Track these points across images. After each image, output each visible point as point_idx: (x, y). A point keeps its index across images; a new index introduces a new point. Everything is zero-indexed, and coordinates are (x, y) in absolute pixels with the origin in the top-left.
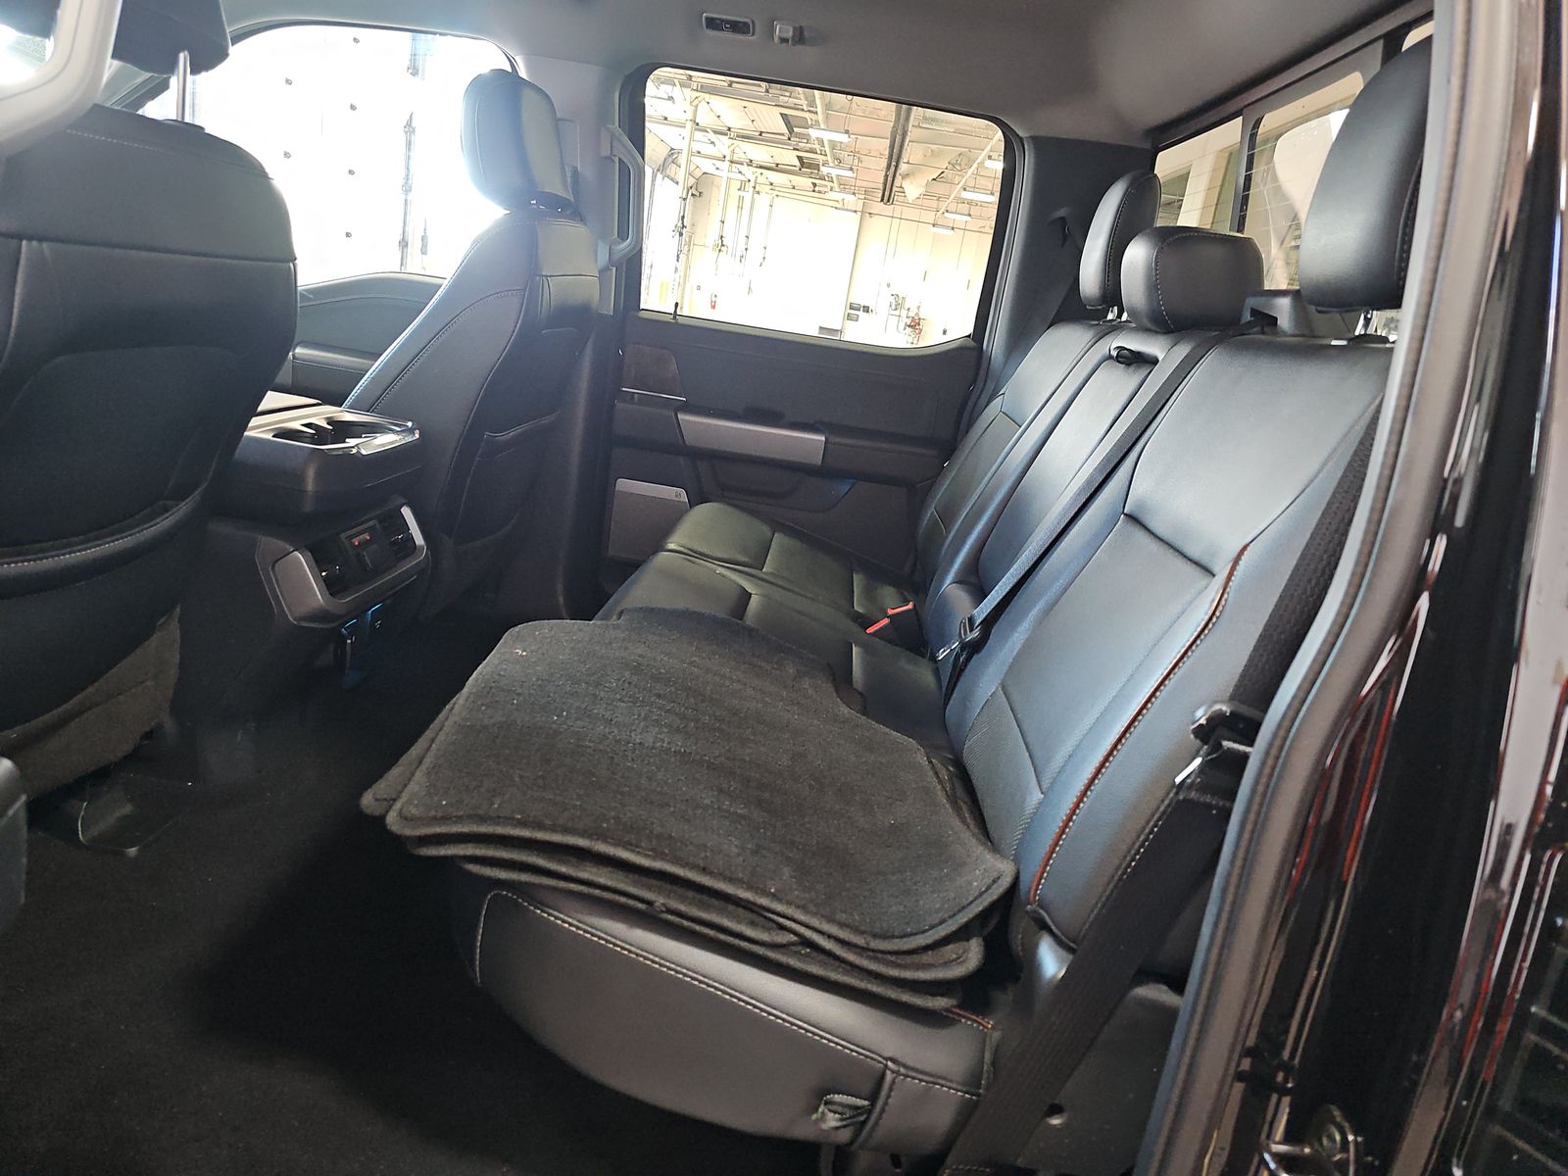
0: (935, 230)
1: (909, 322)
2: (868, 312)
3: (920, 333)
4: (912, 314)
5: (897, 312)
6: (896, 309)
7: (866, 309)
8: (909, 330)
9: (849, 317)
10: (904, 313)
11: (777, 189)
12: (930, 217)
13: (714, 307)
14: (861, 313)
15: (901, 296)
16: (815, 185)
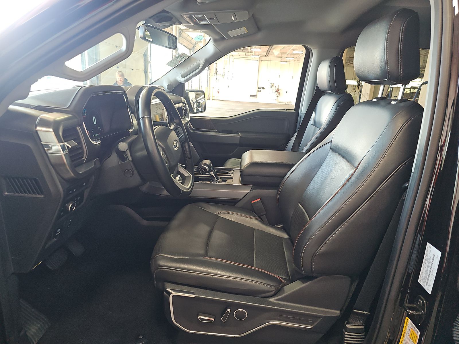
0: (282, 63)
1: (276, 90)
2: (263, 89)
3: (279, 93)
4: (276, 88)
5: (272, 88)
6: (272, 87)
7: (263, 88)
8: (276, 93)
9: (258, 91)
10: (274, 88)
11: (234, 56)
12: (279, 59)
13: (218, 93)
14: (262, 90)
15: (273, 83)
16: (246, 54)
